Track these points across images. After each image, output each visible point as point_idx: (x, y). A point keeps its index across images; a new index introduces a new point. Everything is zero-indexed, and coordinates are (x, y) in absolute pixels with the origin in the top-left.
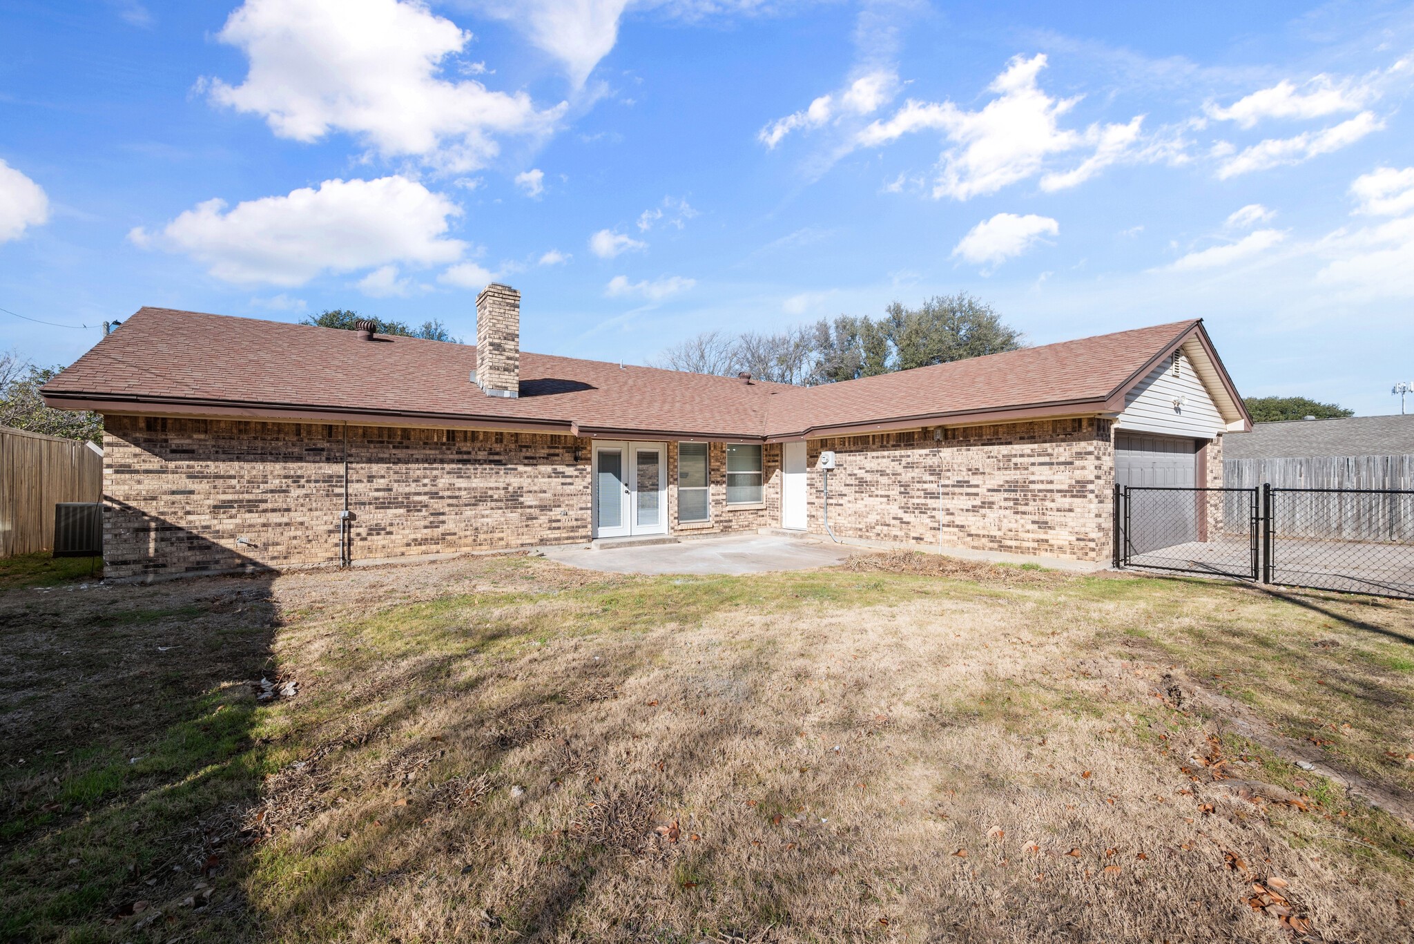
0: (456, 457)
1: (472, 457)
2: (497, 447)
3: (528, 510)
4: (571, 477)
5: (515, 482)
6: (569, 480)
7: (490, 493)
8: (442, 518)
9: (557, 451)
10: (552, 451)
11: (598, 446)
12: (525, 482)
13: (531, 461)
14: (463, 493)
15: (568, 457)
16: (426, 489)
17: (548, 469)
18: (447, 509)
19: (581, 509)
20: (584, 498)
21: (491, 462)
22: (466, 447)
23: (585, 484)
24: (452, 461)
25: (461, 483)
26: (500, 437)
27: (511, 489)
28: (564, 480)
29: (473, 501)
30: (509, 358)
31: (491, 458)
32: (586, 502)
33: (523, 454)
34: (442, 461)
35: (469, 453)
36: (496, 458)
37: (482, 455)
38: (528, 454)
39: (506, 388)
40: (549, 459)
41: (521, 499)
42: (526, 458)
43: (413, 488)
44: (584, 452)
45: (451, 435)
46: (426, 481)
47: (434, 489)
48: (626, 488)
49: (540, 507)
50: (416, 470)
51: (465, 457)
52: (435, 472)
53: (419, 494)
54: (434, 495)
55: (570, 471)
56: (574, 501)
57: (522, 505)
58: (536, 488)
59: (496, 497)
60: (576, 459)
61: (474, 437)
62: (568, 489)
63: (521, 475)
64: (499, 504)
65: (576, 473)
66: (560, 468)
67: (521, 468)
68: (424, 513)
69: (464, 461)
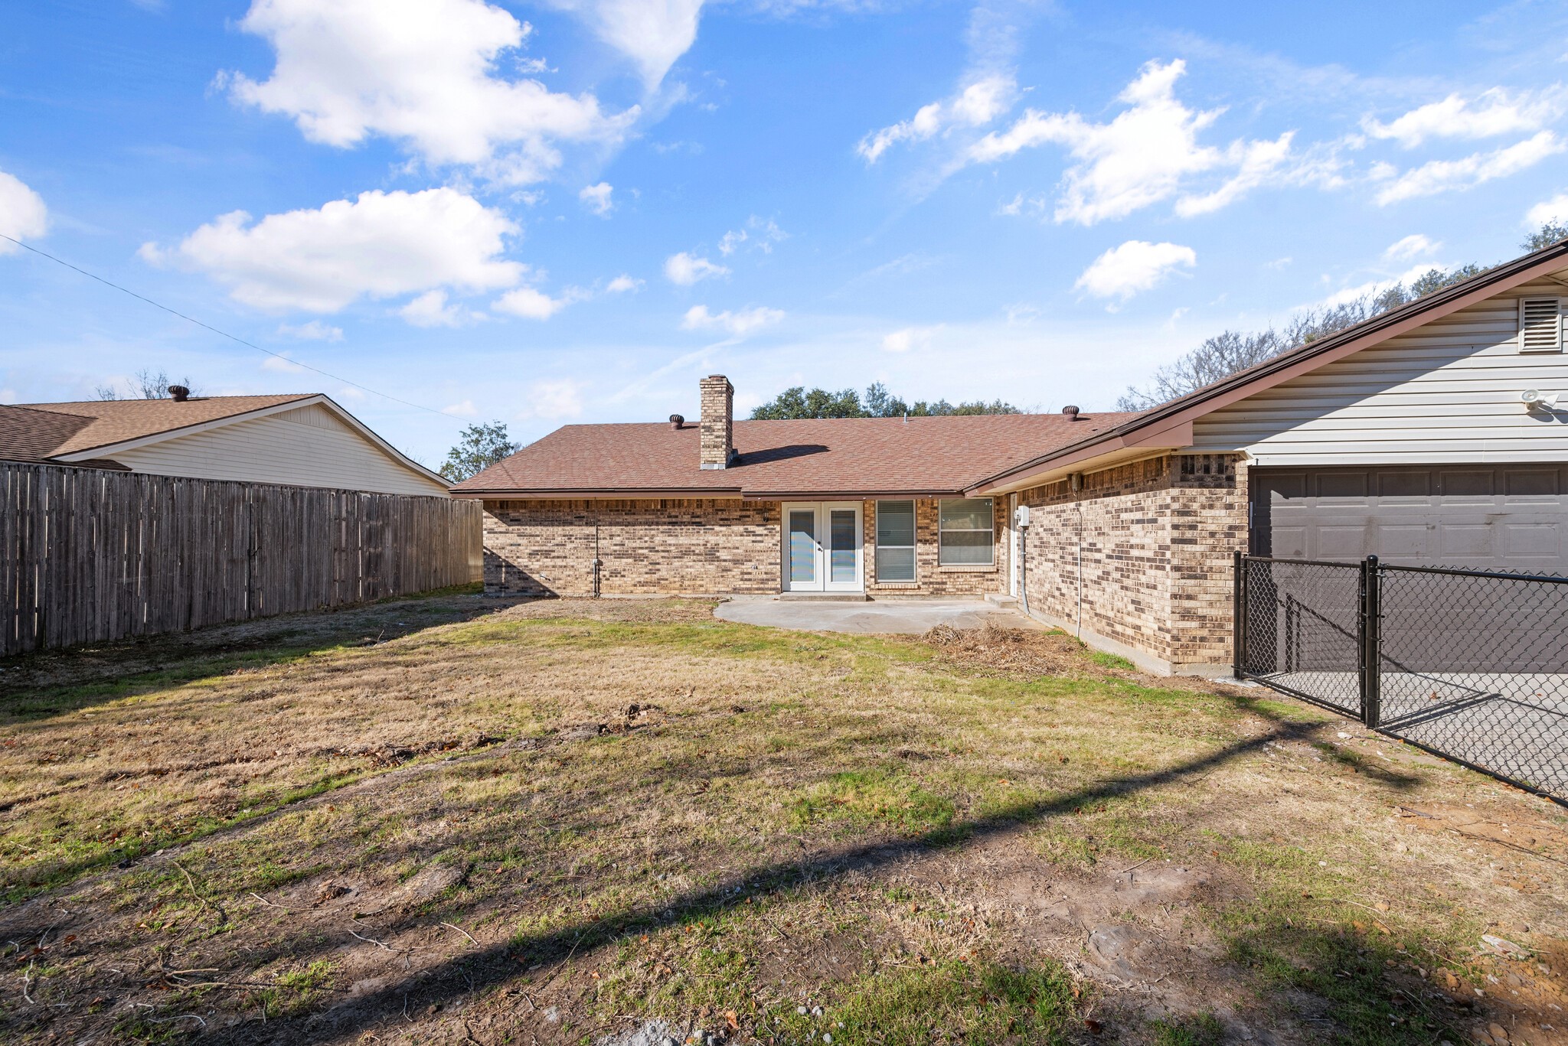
0: (667, 520)
1: (679, 520)
2: (698, 512)
3: (724, 563)
4: (761, 535)
5: (712, 539)
6: (759, 538)
7: (693, 548)
8: (658, 567)
9: (748, 513)
10: (744, 513)
11: (787, 508)
12: (721, 540)
13: (726, 522)
14: (673, 548)
15: (758, 518)
16: (647, 545)
17: (741, 528)
18: (661, 560)
19: (771, 564)
20: (773, 554)
21: (694, 523)
22: (674, 512)
23: (774, 542)
24: (664, 524)
25: (671, 540)
26: (700, 503)
27: (709, 545)
28: (754, 538)
29: (679, 554)
30: (717, 437)
31: (694, 520)
32: (774, 558)
33: (719, 517)
34: (657, 524)
35: (677, 517)
36: (698, 520)
37: (686, 518)
38: (723, 517)
39: (715, 462)
40: (740, 520)
41: (718, 554)
42: (722, 519)
43: (638, 544)
44: (773, 513)
45: (664, 503)
46: (646, 539)
47: (652, 545)
48: (818, 546)
49: (733, 560)
50: (640, 530)
51: (674, 520)
52: (653, 532)
53: (642, 548)
54: (652, 549)
55: (760, 530)
56: (764, 557)
57: (718, 559)
58: (729, 545)
59: (697, 552)
60: (767, 520)
61: (680, 503)
62: (759, 546)
63: (717, 534)
64: (700, 557)
65: (765, 532)
66: (751, 528)
67: (717, 528)
68: (645, 563)
69: (673, 524)
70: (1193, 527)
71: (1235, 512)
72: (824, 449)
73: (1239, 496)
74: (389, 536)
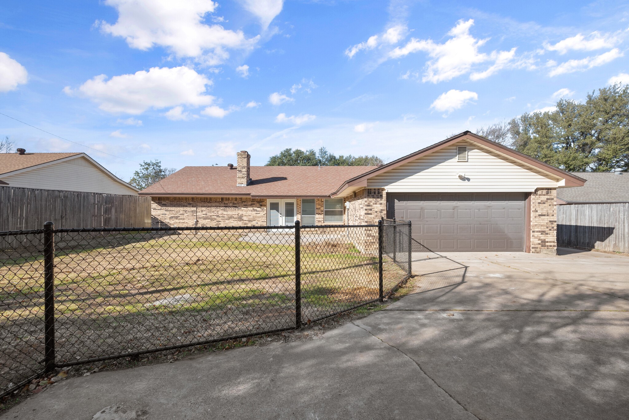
0: (224, 205)
1: (228, 205)
2: (235, 202)
3: (245, 222)
4: (259, 211)
5: (240, 212)
6: (258, 212)
7: (233, 216)
8: (220, 223)
9: (254, 203)
10: (253, 203)
11: (269, 201)
12: (244, 213)
13: (246, 206)
14: (225, 216)
15: (258, 205)
16: (216, 214)
17: (252, 209)
18: (221, 220)
19: (262, 222)
20: (263, 218)
21: (234, 207)
22: (226, 202)
23: (264, 213)
24: (222, 207)
25: (225, 213)
26: (236, 199)
27: (239, 215)
28: (256, 212)
29: (228, 218)
30: (243, 174)
31: (234, 205)
32: (264, 220)
33: (243, 204)
34: (220, 207)
35: (227, 204)
36: (235, 205)
37: (231, 205)
38: (245, 204)
39: (242, 183)
40: (251, 205)
41: (243, 218)
42: (244, 205)
43: (212, 214)
44: (263, 203)
45: (222, 199)
46: (216, 212)
47: (218, 214)
48: (280, 215)
49: (249, 220)
50: (213, 209)
51: (226, 205)
52: (218, 210)
53: (214, 216)
54: (218, 216)
55: (259, 209)
56: (260, 219)
57: (243, 220)
58: (247, 215)
59: (235, 217)
60: (261, 205)
61: (229, 199)
62: (258, 215)
63: (242, 210)
64: (236, 219)
65: (261, 210)
66: (255, 208)
67: (243, 208)
68: (215, 221)
69: (226, 207)
70: (371, 210)
71: (382, 205)
72: (285, 179)
73: (384, 201)
74: (113, 210)
